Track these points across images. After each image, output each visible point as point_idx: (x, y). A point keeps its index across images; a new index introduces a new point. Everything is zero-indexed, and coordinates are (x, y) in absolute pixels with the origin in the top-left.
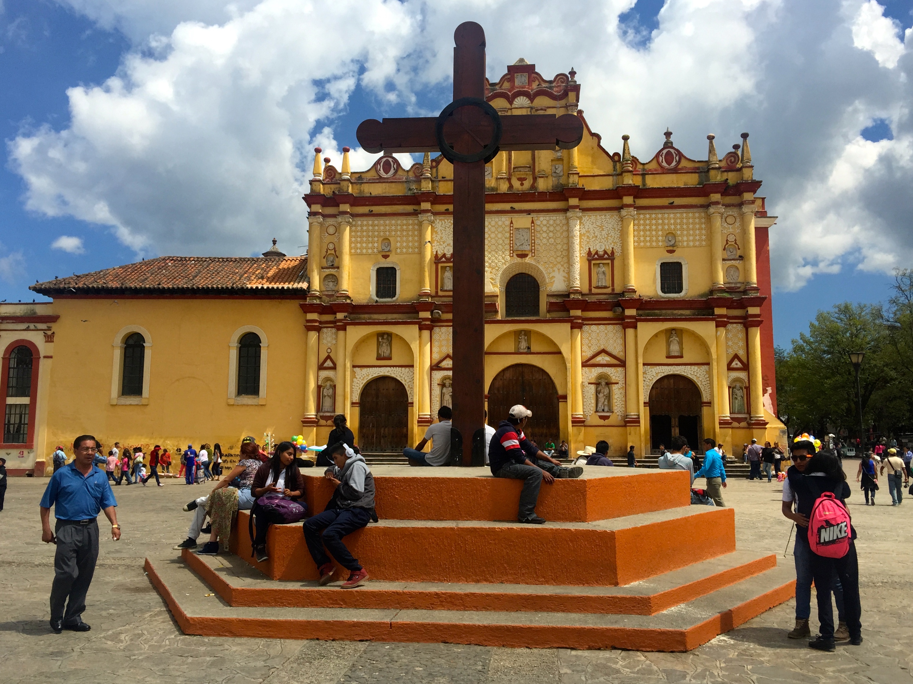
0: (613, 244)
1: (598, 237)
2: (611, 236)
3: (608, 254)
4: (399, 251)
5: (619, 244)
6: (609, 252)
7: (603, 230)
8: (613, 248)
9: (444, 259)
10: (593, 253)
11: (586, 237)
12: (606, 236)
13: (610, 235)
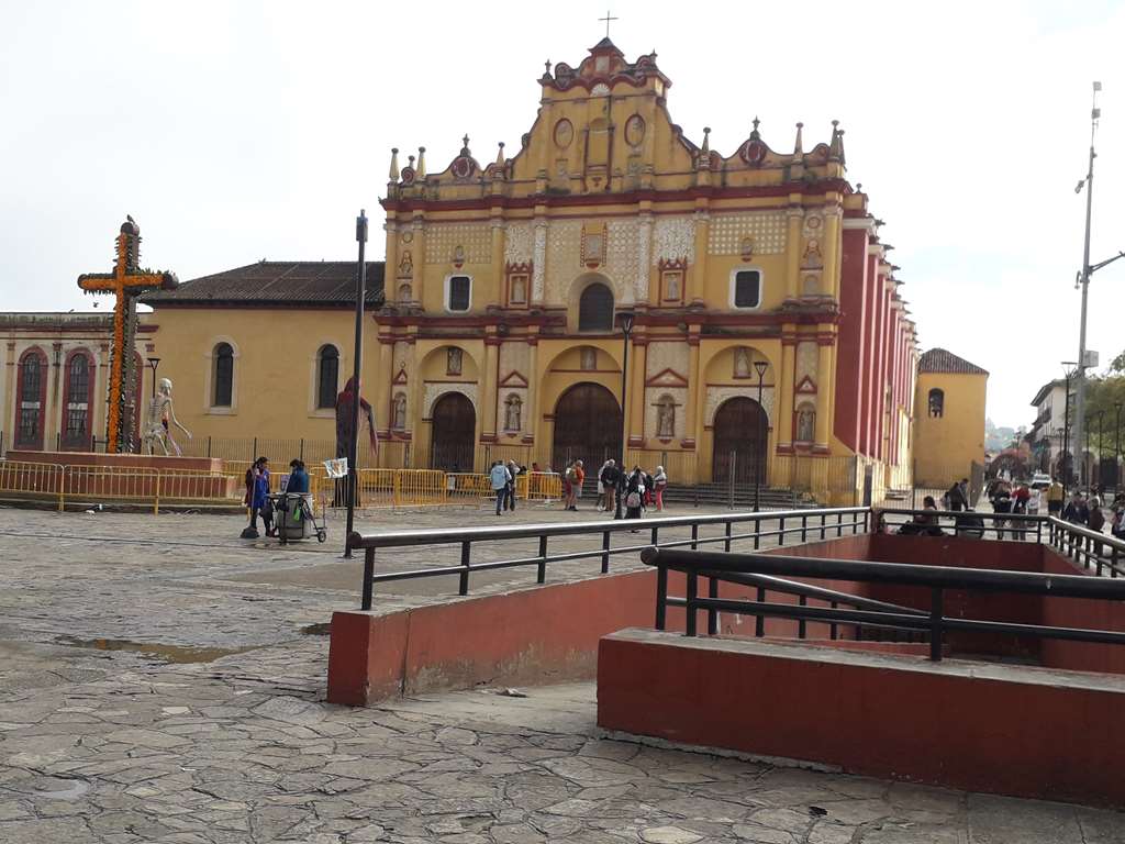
0: (686, 252)
1: (672, 244)
2: (685, 243)
3: (680, 264)
4: (471, 259)
5: (692, 252)
6: (682, 261)
7: (677, 236)
8: (686, 256)
9: (515, 269)
10: (665, 262)
11: (659, 244)
12: (680, 243)
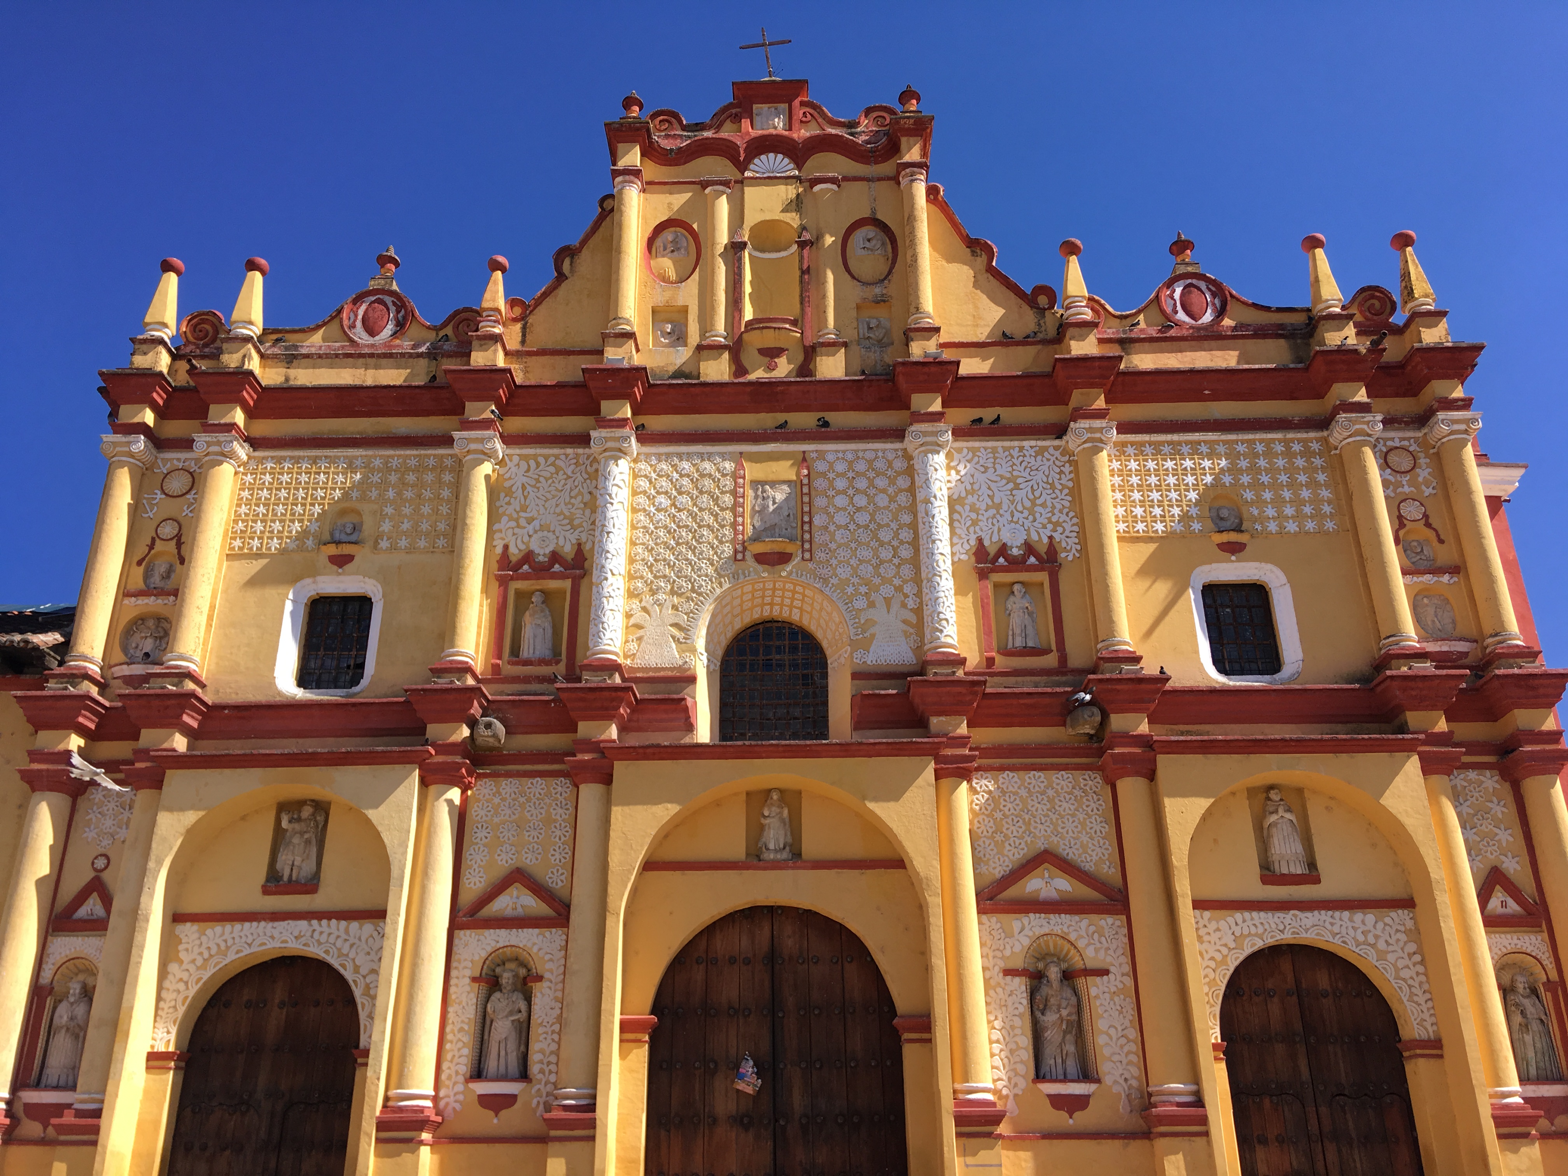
0: (1050, 526)
1: (1005, 507)
2: (1043, 505)
3: (1038, 556)
4: (384, 544)
5: (1068, 527)
6: (1042, 550)
7: (1017, 487)
8: (1051, 538)
9: (526, 568)
10: (992, 550)
11: (967, 508)
12: (1028, 504)
13: (1038, 502)
